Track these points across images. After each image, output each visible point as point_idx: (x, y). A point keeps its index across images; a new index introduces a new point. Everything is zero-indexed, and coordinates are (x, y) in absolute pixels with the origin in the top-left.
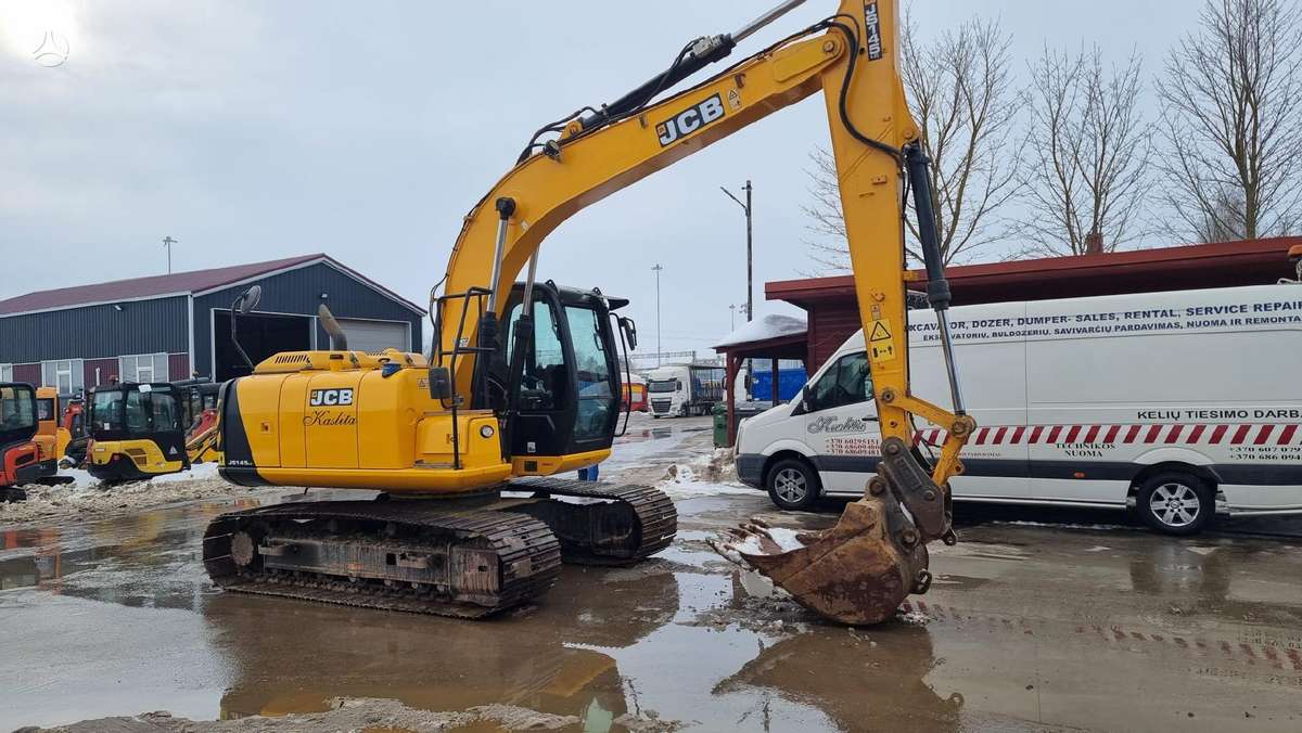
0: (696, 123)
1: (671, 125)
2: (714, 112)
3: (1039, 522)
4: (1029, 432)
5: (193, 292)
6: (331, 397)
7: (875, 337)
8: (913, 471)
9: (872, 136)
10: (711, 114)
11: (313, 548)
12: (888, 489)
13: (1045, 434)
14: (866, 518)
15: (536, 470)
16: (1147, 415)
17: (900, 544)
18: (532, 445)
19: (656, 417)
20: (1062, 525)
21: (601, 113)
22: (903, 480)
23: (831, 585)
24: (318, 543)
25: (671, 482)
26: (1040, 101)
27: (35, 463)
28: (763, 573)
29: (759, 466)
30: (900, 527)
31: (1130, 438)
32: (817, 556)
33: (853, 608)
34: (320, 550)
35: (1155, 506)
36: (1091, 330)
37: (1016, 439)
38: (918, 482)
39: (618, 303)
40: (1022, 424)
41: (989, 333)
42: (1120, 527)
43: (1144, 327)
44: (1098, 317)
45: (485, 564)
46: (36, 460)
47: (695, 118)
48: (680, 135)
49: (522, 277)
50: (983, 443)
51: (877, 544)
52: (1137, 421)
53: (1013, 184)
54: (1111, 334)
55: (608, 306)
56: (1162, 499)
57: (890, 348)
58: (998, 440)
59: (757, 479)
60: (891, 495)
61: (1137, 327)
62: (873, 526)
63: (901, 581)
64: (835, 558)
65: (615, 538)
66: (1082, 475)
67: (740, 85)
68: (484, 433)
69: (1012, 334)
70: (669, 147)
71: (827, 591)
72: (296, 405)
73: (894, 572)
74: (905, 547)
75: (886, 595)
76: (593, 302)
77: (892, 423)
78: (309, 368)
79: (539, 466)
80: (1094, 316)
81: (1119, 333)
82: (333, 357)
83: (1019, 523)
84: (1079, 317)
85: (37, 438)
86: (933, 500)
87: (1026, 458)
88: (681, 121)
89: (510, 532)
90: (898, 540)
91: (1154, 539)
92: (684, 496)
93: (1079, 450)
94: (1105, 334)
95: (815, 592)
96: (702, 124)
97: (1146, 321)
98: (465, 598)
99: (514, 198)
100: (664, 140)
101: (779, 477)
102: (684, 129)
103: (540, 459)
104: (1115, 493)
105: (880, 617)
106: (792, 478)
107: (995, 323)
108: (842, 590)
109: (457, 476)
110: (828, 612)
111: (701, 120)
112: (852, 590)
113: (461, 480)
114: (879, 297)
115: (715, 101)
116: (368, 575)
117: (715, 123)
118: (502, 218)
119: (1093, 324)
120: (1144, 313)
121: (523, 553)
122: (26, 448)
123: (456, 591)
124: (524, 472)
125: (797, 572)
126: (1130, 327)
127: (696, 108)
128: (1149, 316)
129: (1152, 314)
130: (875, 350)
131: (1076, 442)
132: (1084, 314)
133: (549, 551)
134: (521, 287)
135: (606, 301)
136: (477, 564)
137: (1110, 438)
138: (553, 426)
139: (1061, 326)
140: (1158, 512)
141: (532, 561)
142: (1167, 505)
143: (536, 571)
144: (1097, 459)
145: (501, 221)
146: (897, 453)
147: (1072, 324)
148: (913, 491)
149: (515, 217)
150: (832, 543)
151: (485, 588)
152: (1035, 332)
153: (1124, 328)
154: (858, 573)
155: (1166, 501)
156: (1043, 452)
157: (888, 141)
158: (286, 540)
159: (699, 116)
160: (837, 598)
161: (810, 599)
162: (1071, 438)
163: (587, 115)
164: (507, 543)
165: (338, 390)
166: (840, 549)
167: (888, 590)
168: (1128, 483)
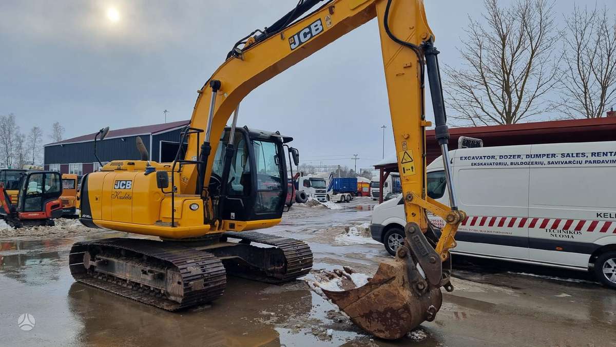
0: (309, 36)
1: (296, 37)
2: (318, 29)
3: (535, 274)
4: (529, 221)
5: (152, 133)
6: (123, 185)
7: (404, 161)
8: (423, 244)
9: (403, 39)
10: (316, 30)
11: (113, 263)
12: (409, 254)
13: (539, 222)
14: (390, 272)
15: (234, 228)
16: (602, 215)
17: (415, 290)
18: (233, 214)
19: (375, 200)
20: (549, 277)
21: (263, 33)
22: (417, 249)
23: (371, 312)
24: (115, 260)
25: (345, 236)
26: (570, 36)
27: (60, 209)
28: (334, 302)
29: (381, 231)
30: (415, 279)
31: (591, 229)
32: (363, 294)
33: (383, 328)
34: (116, 264)
35: (606, 271)
36: (570, 162)
37: (522, 225)
38: (426, 252)
39: (288, 140)
40: (526, 216)
41: (509, 163)
42: (585, 281)
43: (603, 162)
44: (575, 155)
45: (180, 281)
46: (60, 207)
47: (308, 33)
48: (301, 43)
49: (229, 124)
50: (502, 226)
51: (397, 289)
52: (596, 219)
53: (553, 81)
54: (582, 165)
55: (283, 141)
56: (611, 267)
57: (412, 168)
58: (511, 225)
59: (379, 237)
60: (410, 258)
61: (599, 162)
62: (394, 278)
63: (410, 314)
64: (373, 296)
65: (277, 268)
66: (561, 249)
67: (332, 12)
68: (192, 208)
69: (522, 163)
70: (296, 49)
71: (368, 316)
72: (109, 188)
73: (406, 308)
74: (418, 292)
75: (401, 322)
76: (274, 139)
77: (413, 214)
78: (119, 169)
79: (236, 226)
80: (572, 154)
81: (588, 165)
82: (129, 164)
83: (523, 274)
84: (563, 155)
85: (61, 197)
86: (434, 263)
87: (527, 236)
88: (301, 35)
89: (195, 264)
90: (414, 287)
91: (604, 291)
92: (346, 244)
93: (559, 234)
94: (579, 165)
95: (362, 316)
96: (312, 36)
97: (605, 158)
98: (173, 298)
99: (220, 80)
100: (293, 46)
101: (390, 237)
102: (303, 40)
103: (236, 223)
104: (581, 261)
105: (398, 336)
106: (397, 238)
107: (512, 157)
108: (377, 317)
109: (172, 230)
110: (369, 330)
111: (312, 35)
112: (382, 317)
113: (175, 232)
114: (406, 137)
115: (319, 23)
116: (134, 280)
117: (319, 35)
118: (213, 91)
119: (571, 159)
120: (604, 153)
121: (200, 276)
122: (55, 202)
123: (169, 294)
124: (229, 229)
125: (352, 303)
126: (594, 162)
127: (309, 27)
128: (606, 155)
129: (609, 154)
130: (404, 168)
131: (557, 229)
132: (566, 152)
133: (217, 276)
134: (229, 129)
135: (282, 139)
136: (177, 281)
137: (579, 228)
138: (243, 205)
139: (551, 160)
140: (607, 274)
141: (205, 281)
142: (613, 271)
143: (207, 287)
144: (570, 239)
145: (213, 93)
146: (413, 233)
147: (559, 158)
148: (424, 256)
149: (221, 91)
150: (371, 287)
151: (180, 294)
152: (536, 163)
153: (590, 162)
154: (386, 306)
155: (613, 269)
156: (537, 233)
157: (413, 42)
158: (102, 257)
159: (310, 32)
160: (374, 321)
161: (359, 320)
162: (555, 226)
163: (258, 34)
164: (189, 271)
165: (126, 181)
166: (376, 291)
167: (403, 319)
168: (590, 255)
